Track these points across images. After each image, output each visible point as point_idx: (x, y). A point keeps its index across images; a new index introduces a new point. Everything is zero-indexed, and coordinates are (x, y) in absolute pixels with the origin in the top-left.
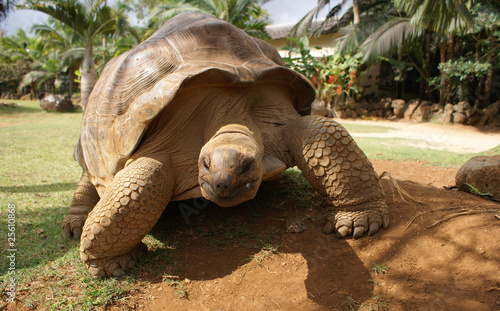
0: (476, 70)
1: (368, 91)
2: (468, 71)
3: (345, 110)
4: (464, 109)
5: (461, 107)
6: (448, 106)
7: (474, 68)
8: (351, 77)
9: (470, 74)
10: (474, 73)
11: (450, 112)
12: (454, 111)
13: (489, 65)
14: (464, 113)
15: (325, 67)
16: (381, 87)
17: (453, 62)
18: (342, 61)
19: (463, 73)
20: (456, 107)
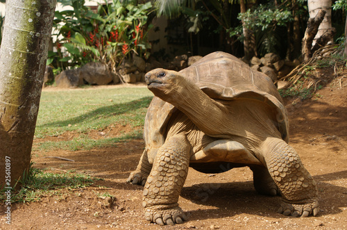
0: (277, 19)
1: (157, 48)
2: (269, 20)
3: (133, 72)
4: (273, 62)
5: (269, 60)
6: (254, 59)
7: (275, 17)
8: (137, 31)
9: (272, 23)
10: (276, 22)
11: (257, 66)
12: (262, 65)
13: (289, 13)
14: (272, 67)
15: (104, 21)
16: (171, 41)
17: (252, 12)
18: (125, 13)
19: (264, 22)
20: (263, 60)
